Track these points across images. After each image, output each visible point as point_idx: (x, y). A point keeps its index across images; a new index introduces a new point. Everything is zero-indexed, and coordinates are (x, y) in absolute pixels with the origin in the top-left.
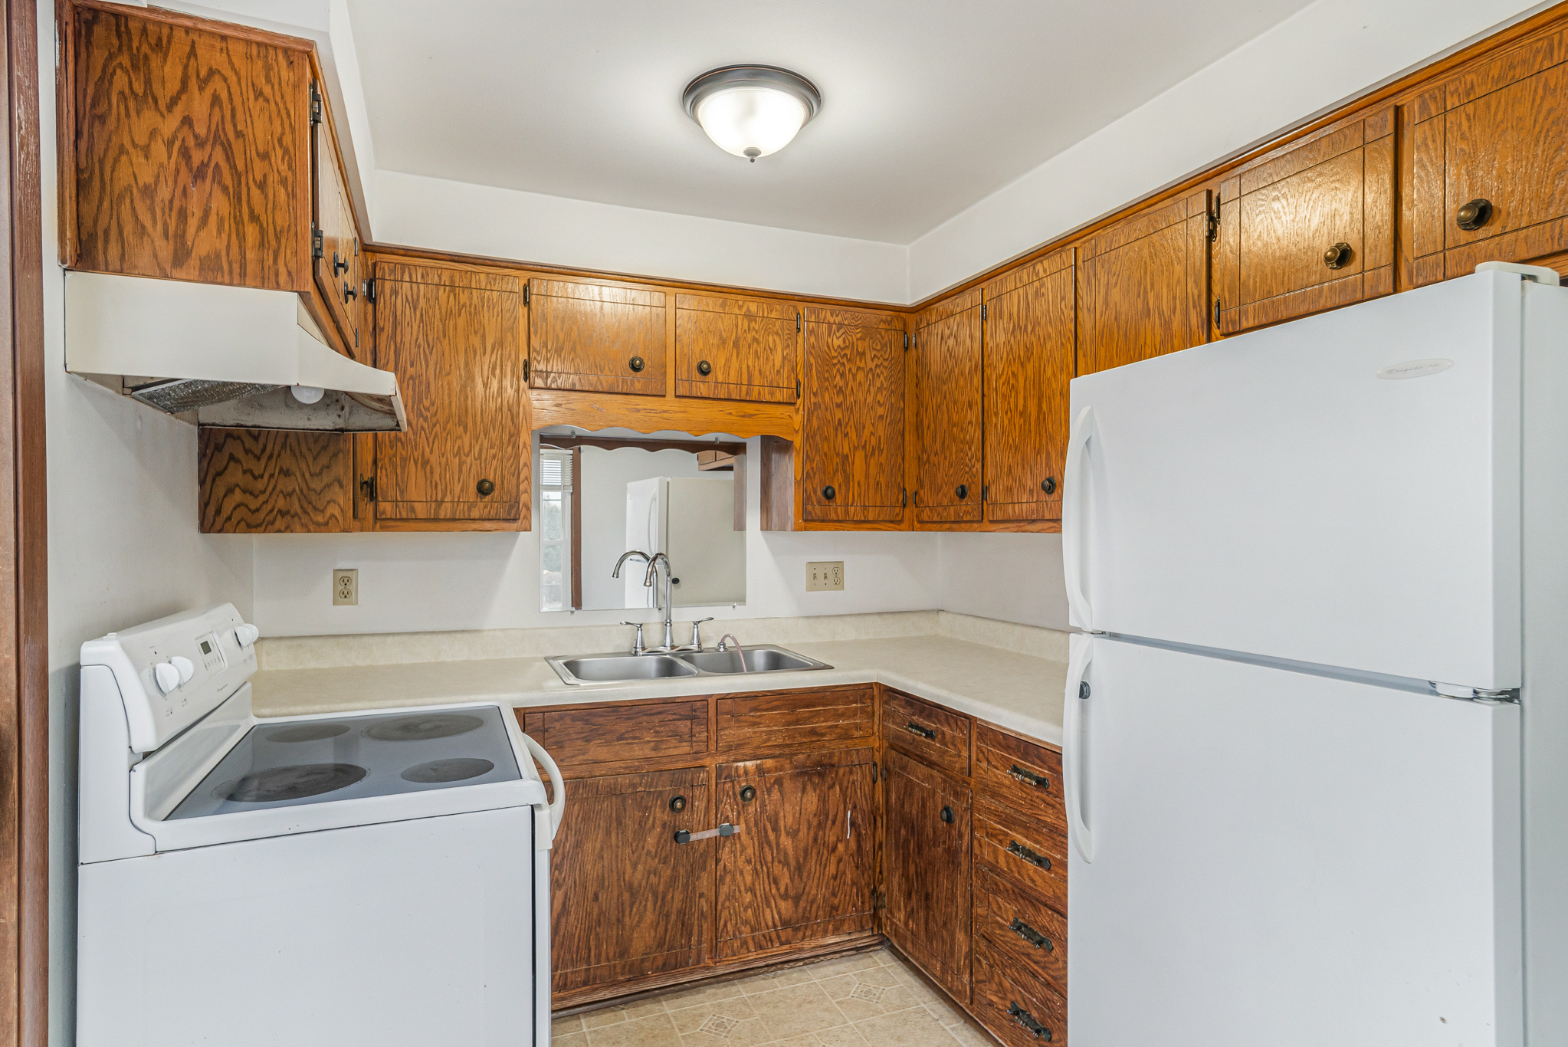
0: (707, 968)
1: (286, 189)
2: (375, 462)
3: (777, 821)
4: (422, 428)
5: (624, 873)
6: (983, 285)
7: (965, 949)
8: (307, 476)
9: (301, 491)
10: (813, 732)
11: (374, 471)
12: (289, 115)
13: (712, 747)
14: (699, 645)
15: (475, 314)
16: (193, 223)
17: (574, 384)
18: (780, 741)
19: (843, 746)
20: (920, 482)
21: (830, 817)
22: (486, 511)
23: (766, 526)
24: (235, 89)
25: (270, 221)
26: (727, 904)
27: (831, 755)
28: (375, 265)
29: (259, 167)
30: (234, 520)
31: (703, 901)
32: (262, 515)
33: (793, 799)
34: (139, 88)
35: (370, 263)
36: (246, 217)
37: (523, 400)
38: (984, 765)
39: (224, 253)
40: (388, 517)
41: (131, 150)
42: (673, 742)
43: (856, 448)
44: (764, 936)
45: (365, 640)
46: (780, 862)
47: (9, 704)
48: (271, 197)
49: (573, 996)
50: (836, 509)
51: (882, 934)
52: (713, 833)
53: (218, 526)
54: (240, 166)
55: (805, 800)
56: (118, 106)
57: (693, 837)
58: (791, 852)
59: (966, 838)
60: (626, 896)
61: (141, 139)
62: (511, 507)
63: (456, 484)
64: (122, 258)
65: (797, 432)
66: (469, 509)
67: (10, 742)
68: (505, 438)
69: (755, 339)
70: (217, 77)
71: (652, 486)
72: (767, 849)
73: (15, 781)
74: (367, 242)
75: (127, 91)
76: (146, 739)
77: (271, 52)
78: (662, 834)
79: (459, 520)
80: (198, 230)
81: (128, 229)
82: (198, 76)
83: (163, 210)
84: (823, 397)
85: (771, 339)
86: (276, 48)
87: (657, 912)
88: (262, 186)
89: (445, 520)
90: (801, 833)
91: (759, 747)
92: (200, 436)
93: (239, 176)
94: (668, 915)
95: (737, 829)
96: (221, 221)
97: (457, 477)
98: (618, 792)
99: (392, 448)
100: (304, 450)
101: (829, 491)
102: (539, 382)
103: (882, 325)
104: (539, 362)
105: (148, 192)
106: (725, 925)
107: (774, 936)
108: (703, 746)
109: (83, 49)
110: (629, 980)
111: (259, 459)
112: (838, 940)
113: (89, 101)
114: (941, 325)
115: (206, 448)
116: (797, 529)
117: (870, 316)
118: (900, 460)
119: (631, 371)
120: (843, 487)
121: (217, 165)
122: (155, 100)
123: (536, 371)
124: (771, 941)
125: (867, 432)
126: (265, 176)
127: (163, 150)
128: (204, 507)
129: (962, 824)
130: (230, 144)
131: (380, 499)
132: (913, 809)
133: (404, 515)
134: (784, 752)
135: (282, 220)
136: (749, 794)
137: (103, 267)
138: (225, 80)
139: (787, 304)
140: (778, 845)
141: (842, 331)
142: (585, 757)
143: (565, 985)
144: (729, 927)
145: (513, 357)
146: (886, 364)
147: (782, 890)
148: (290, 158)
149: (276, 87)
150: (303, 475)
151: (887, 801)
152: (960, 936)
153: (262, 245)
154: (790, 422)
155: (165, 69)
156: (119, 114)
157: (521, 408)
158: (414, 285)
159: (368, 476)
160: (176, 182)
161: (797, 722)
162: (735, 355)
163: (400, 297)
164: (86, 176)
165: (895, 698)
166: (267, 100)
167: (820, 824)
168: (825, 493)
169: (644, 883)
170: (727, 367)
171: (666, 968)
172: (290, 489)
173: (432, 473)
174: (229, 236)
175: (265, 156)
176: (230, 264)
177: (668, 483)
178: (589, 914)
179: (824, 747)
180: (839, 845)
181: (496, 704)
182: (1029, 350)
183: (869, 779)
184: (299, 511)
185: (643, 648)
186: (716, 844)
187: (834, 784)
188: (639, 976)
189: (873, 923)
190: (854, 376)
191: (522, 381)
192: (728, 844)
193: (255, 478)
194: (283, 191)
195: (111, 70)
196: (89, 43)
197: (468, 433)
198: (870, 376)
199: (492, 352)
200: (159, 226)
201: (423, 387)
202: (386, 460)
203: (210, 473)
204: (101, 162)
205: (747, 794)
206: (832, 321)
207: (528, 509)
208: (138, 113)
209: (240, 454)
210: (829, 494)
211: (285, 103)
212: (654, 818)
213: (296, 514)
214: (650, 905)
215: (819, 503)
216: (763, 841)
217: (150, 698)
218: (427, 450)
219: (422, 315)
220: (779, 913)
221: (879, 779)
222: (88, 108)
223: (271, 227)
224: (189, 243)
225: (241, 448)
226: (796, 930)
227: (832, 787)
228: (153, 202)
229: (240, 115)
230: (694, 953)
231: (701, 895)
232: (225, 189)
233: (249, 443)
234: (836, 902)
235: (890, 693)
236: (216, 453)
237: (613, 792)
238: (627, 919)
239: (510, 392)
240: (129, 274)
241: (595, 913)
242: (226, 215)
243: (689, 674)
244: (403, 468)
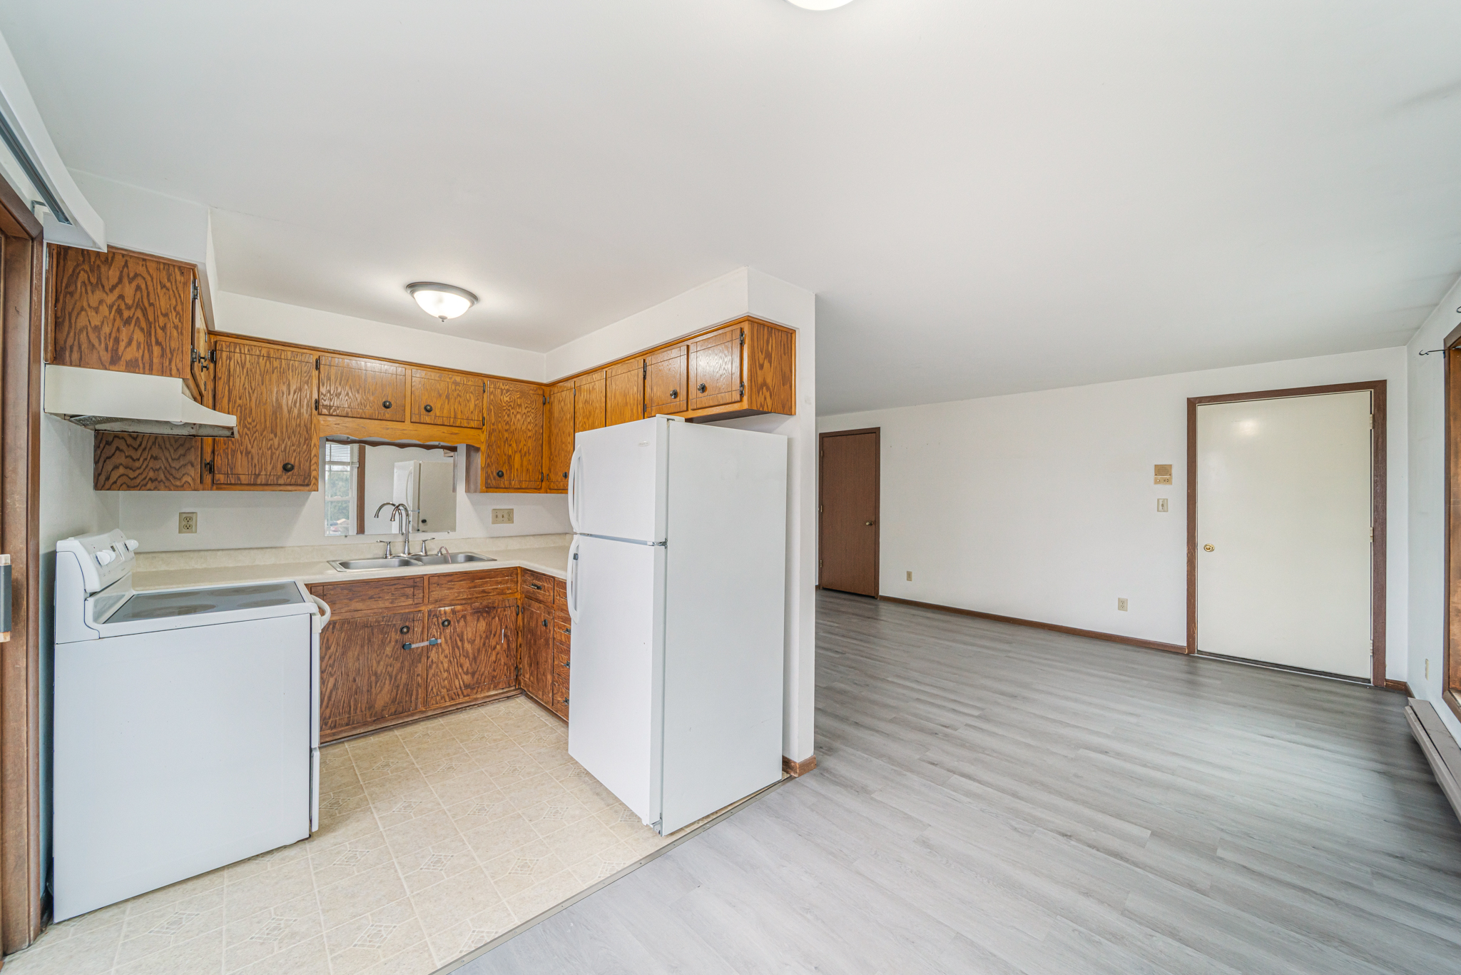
0: (422, 712)
1: (178, 331)
2: (213, 452)
3: (462, 636)
4: (246, 434)
5: (372, 667)
6: (575, 379)
7: (550, 682)
8: (170, 460)
9: (166, 468)
10: (484, 591)
11: (212, 456)
12: (180, 297)
13: (426, 601)
14: (426, 552)
15: (284, 373)
16: (122, 345)
17: (347, 413)
18: (465, 597)
19: (500, 598)
20: (550, 469)
21: (493, 633)
22: (289, 480)
23: (468, 490)
24: (149, 283)
25: (168, 345)
26: (433, 678)
27: (494, 603)
28: (216, 342)
29: (162, 320)
30: (119, 483)
31: (419, 678)
32: (138, 481)
33: (472, 625)
34: (94, 280)
35: (212, 341)
36: (154, 343)
37: (315, 421)
38: (558, 598)
39: (140, 359)
40: (222, 482)
41: (88, 309)
42: (403, 599)
43: (516, 452)
44: (454, 693)
45: (202, 553)
46: (464, 656)
47: (22, 568)
48: (168, 333)
49: (341, 732)
50: (504, 482)
51: (521, 688)
52: (426, 643)
53: (107, 486)
54: (151, 319)
55: (478, 625)
56: (81, 288)
57: (413, 646)
58: (470, 651)
59: (552, 632)
60: (373, 678)
61: (94, 304)
62: (305, 478)
63: (269, 465)
64: (81, 359)
65: (483, 443)
66: (277, 479)
67: (22, 585)
68: (302, 441)
69: (458, 395)
70: (139, 278)
71: (410, 465)
72: (456, 650)
73: (25, 603)
74: (210, 329)
75: (87, 282)
76: (94, 585)
77: (171, 267)
78: (395, 645)
79: (270, 485)
80: (126, 347)
81: (84, 346)
82: (128, 276)
83: (105, 338)
84: (497, 426)
85: (468, 395)
86: (174, 266)
87: (391, 685)
88: (164, 328)
89: (261, 485)
90: (476, 642)
91: (453, 600)
92: (96, 437)
93: (150, 324)
94: (398, 687)
95: (439, 641)
96: (139, 344)
97: (269, 461)
98: (369, 625)
99: (225, 444)
100: (168, 446)
101: (500, 473)
102: (325, 411)
103: (531, 392)
104: (325, 401)
105: (97, 329)
106: (432, 689)
107: (460, 693)
108: (420, 601)
109: (62, 262)
110: (374, 721)
111: (136, 450)
112: (496, 692)
113: (64, 285)
114: (559, 394)
115: (100, 442)
116: (482, 492)
117: (525, 386)
118: (540, 458)
119: (384, 408)
120: (508, 471)
121: (138, 318)
122: (103, 287)
123: (323, 405)
124: (458, 695)
125: (521, 445)
126: (165, 324)
127: (107, 310)
128: (97, 476)
129: (550, 626)
130: (146, 309)
131: (216, 472)
132: (533, 624)
133: (233, 482)
134: (468, 601)
135: (174, 345)
136: (446, 623)
137: (68, 363)
138: (144, 279)
139: (477, 379)
140: (463, 648)
141: (509, 393)
142: (349, 608)
143: (335, 726)
144: (434, 690)
145: (308, 397)
146: (533, 411)
147: (465, 670)
148: (180, 316)
149: (173, 283)
150: (167, 460)
151: (523, 623)
152: (549, 677)
153: (162, 356)
154: (481, 439)
155: (110, 273)
156: (81, 292)
157: (313, 425)
158: (243, 356)
159: (208, 459)
160: (113, 325)
161: (475, 587)
162: (447, 402)
163: (232, 361)
164: (60, 320)
165: (527, 573)
166: (168, 290)
167: (487, 636)
168: (498, 474)
169: (384, 671)
170: (442, 409)
171: (396, 714)
172: (158, 467)
173: (252, 459)
174: (144, 352)
175: (166, 315)
176: (144, 364)
177: (420, 464)
178: (350, 689)
179: (490, 599)
180: (498, 646)
181: (293, 580)
182: (590, 413)
183: (514, 614)
184: (164, 478)
185: (391, 555)
186: (428, 649)
187: (495, 617)
188: (381, 718)
189: (516, 683)
190: (515, 416)
191: (314, 410)
192: (434, 649)
193: (134, 460)
194: (175, 331)
195: (78, 271)
196: (65, 259)
197: (277, 438)
198: (524, 416)
199: (294, 394)
200: (103, 345)
201: (248, 411)
202: (221, 451)
203: (101, 459)
204: (70, 315)
205: (446, 624)
206: (503, 388)
207: (317, 479)
208: (93, 292)
209: (123, 446)
210: (500, 475)
211: (178, 291)
212: (391, 638)
213: (161, 481)
214: (387, 682)
215: (494, 479)
216: (455, 646)
217: (97, 568)
218: (249, 446)
219: (247, 372)
220: (463, 681)
221: (520, 613)
222: (63, 288)
223: (168, 348)
224: (120, 354)
225: (124, 444)
226: (473, 689)
227: (494, 618)
228: (99, 334)
229: (152, 296)
230: (413, 704)
231: (418, 675)
232: (142, 330)
233: (130, 441)
234: (495, 674)
235: (525, 571)
236: (107, 446)
237: (365, 626)
238: (373, 690)
239: (306, 416)
240: (84, 367)
241: (354, 688)
242: (142, 341)
243: (416, 565)
244: (233, 456)
